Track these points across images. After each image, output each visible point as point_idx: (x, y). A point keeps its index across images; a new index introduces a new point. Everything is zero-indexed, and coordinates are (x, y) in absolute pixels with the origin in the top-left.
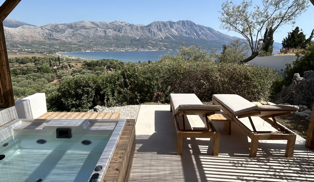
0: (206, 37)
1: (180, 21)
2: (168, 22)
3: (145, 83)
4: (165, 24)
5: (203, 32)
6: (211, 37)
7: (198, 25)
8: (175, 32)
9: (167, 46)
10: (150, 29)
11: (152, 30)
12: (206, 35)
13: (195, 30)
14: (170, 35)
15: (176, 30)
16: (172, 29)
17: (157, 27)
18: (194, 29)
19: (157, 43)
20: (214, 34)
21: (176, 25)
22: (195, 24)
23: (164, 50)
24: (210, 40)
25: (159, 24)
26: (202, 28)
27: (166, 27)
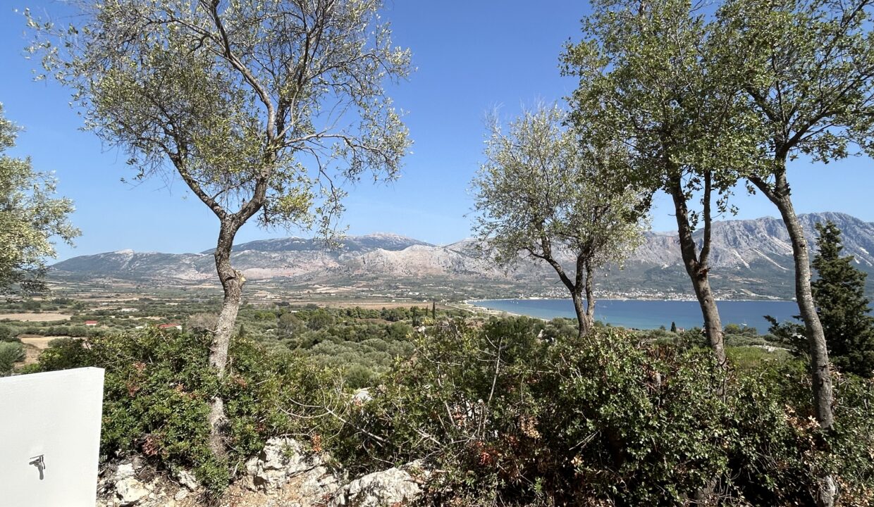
2: (761, 220)
4: (749, 228)
9: (761, 287)
13: (864, 240)
14: (768, 255)
16: (776, 239)
17: (726, 236)
25: (732, 227)
27: (752, 235)
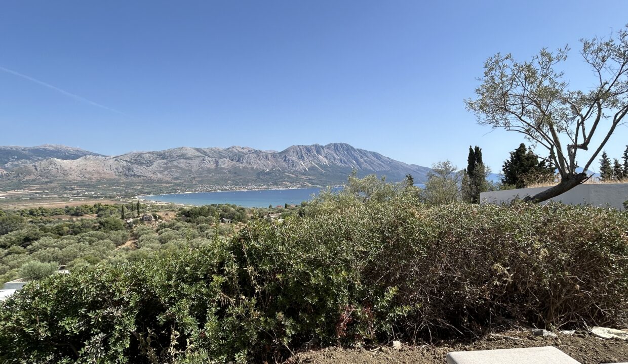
0: (371, 166)
1: (330, 144)
2: (313, 145)
3: (308, 280)
4: (308, 149)
5: (366, 158)
6: (378, 165)
7: (358, 149)
8: (324, 159)
9: (313, 181)
10: (286, 157)
11: (290, 158)
12: (371, 163)
13: (354, 157)
14: (317, 164)
15: (326, 157)
16: (320, 156)
17: (298, 154)
18: (352, 155)
19: (297, 176)
20: (382, 162)
21: (325, 150)
22: (354, 149)
23: (308, 186)
24: (378, 170)
25: (300, 149)
26: (365, 153)
27: (310, 153)
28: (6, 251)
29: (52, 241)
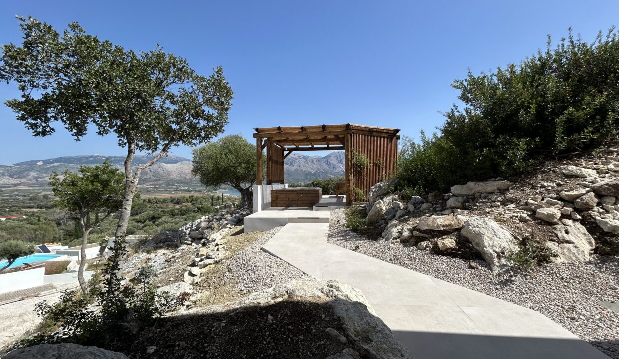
10: (328, 161)
11: (332, 162)
17: (338, 158)
28: (143, 225)
29: (170, 219)
